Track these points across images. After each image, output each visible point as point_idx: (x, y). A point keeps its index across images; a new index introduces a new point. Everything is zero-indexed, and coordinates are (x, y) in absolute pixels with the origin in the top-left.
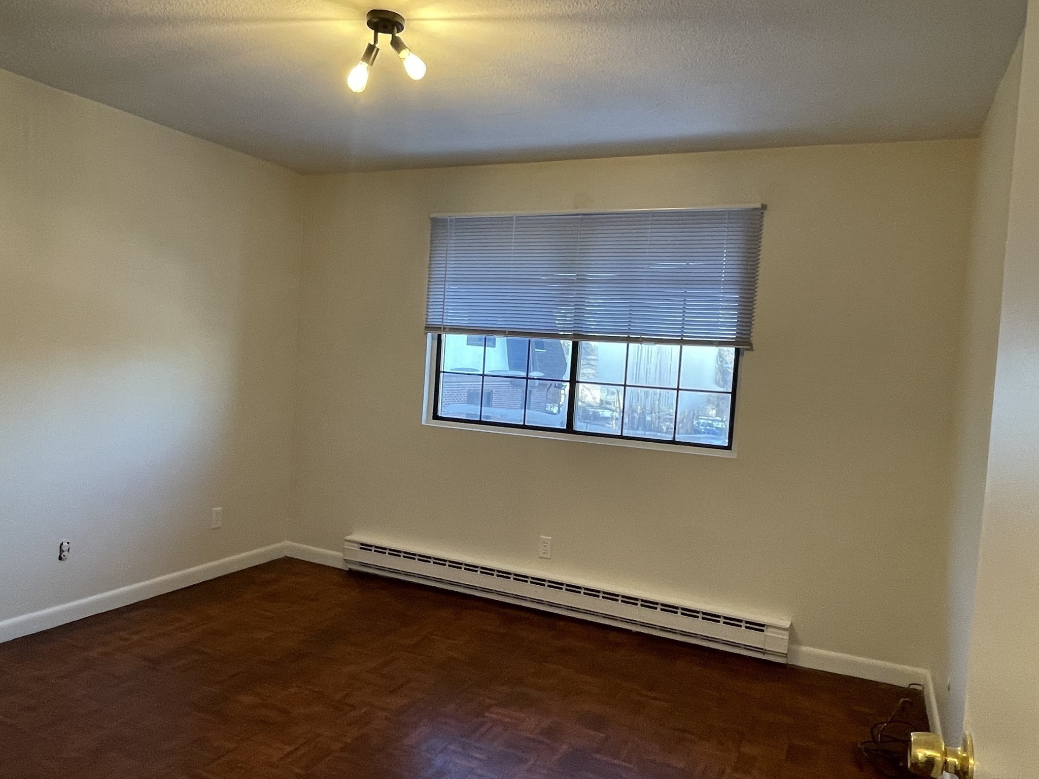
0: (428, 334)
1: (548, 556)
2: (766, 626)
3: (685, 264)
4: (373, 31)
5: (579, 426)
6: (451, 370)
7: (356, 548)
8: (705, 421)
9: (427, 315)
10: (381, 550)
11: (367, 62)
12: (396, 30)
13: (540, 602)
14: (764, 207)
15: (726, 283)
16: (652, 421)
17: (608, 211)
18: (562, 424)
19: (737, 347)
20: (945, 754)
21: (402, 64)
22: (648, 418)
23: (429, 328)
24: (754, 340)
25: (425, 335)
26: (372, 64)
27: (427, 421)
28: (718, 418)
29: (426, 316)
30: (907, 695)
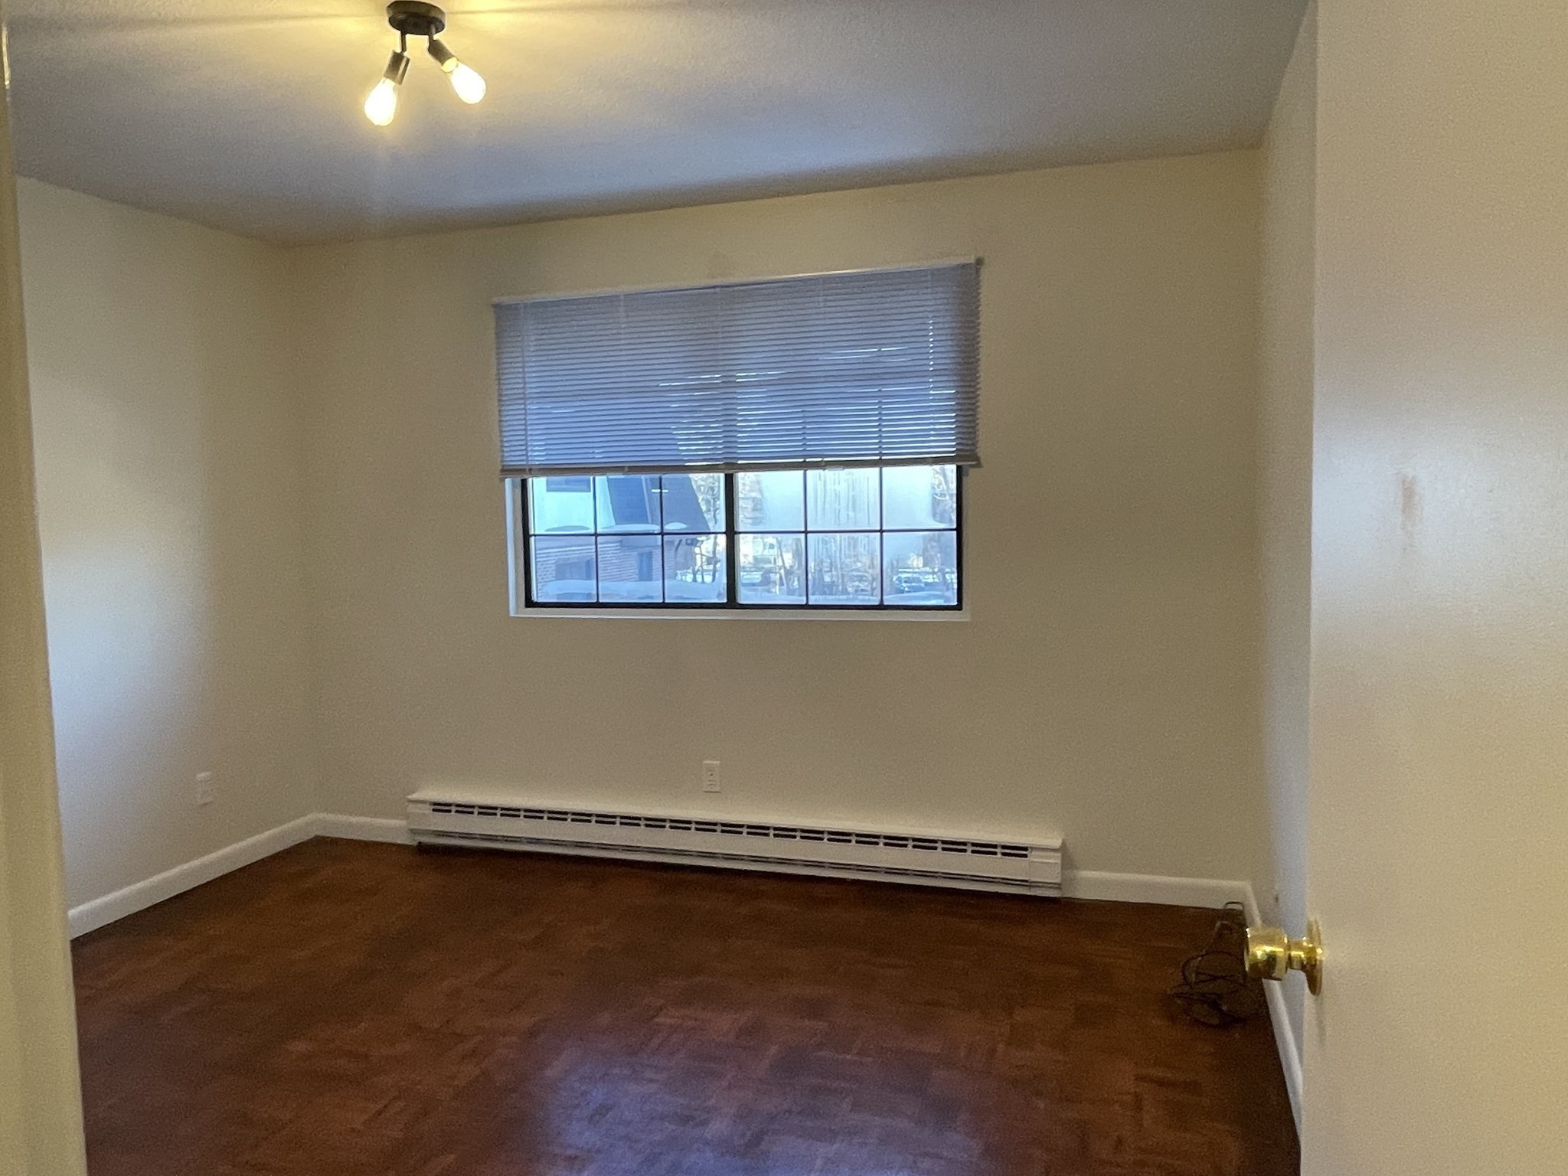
0: (506, 480)
1: (717, 789)
2: (1030, 850)
3: (876, 350)
4: (398, 33)
5: (744, 597)
6: (547, 530)
7: (427, 810)
8: (909, 575)
9: (503, 451)
10: (465, 809)
11: (393, 79)
12: (434, 30)
13: (712, 856)
14: (979, 262)
15: (936, 373)
16: (833, 582)
17: (759, 278)
18: (719, 595)
19: (959, 464)
20: (1289, 948)
21: (450, 81)
22: (827, 579)
23: (507, 471)
24: (982, 451)
25: (501, 481)
26: (400, 83)
27: (517, 612)
28: (928, 569)
29: (500, 454)
30: (1223, 918)
